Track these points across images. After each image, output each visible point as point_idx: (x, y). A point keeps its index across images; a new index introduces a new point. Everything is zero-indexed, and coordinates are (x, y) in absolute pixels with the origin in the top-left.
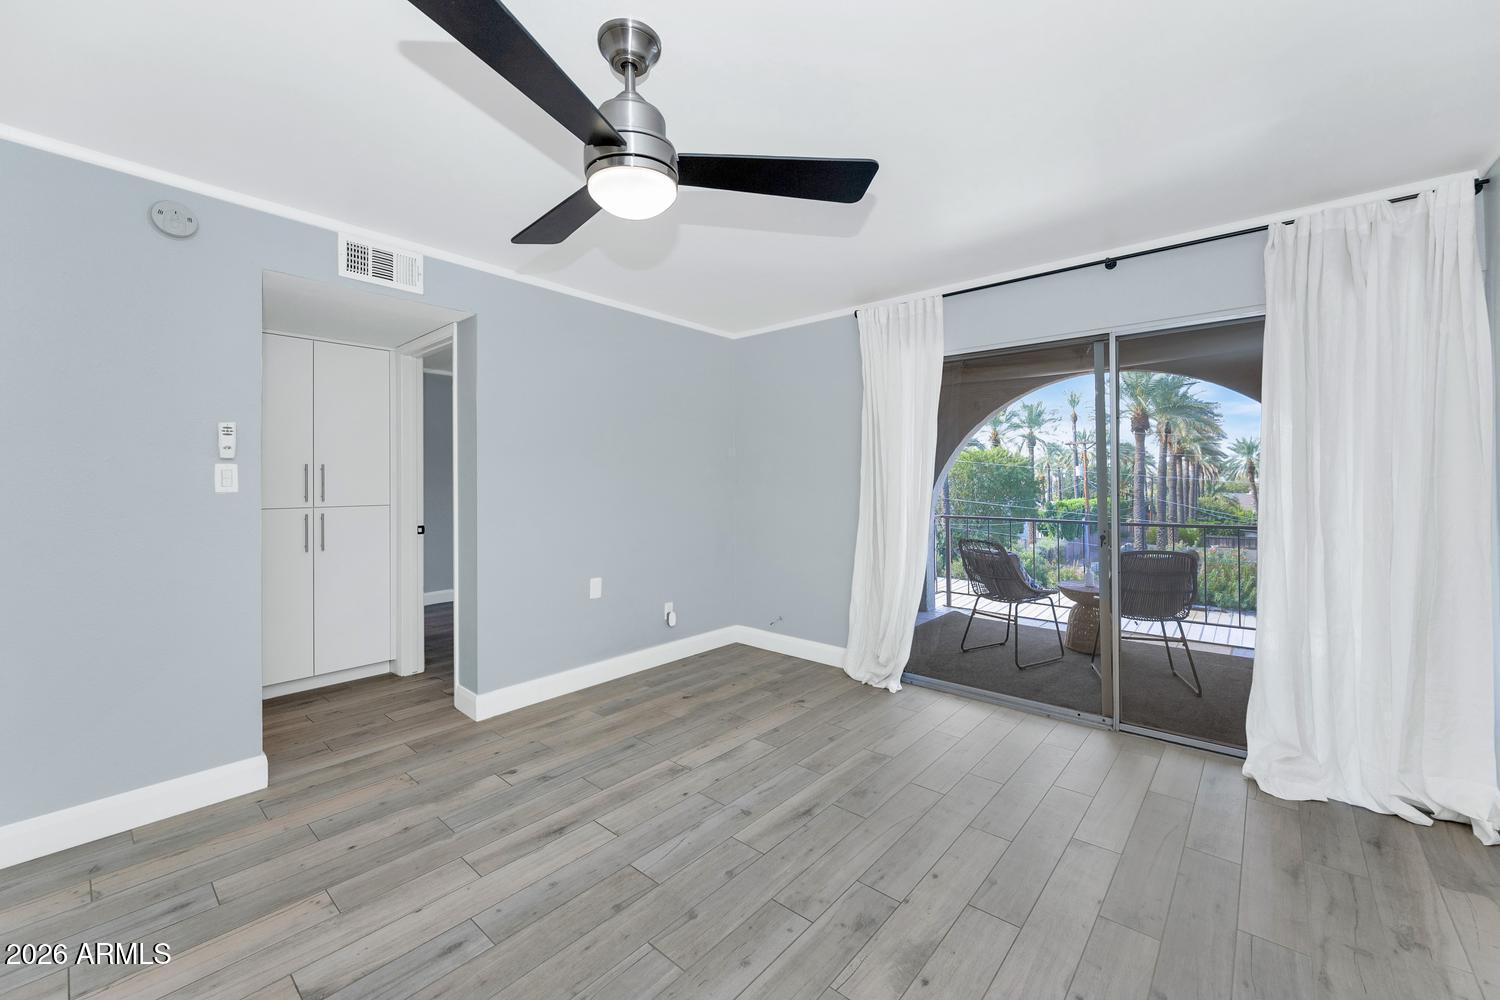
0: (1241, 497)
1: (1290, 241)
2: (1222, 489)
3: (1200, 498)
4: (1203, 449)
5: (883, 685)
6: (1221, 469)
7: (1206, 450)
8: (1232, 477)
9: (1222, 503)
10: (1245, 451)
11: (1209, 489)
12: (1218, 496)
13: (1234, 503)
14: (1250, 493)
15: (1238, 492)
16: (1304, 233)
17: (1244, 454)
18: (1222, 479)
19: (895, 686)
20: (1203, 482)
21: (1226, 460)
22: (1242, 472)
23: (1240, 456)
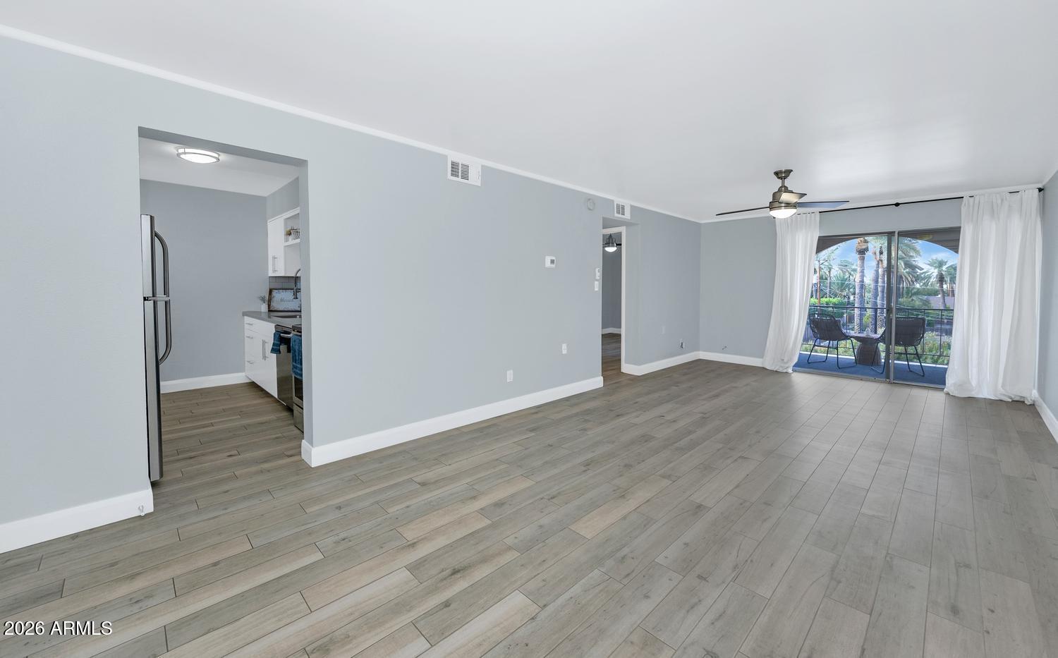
0: (931, 298)
1: (971, 204)
2: (918, 293)
3: (900, 300)
4: (905, 264)
5: (785, 371)
6: (918, 279)
7: (908, 265)
8: (926, 284)
9: (917, 303)
10: (937, 265)
11: (908, 293)
12: (914, 298)
13: (927, 302)
14: (939, 296)
15: (929, 294)
16: (977, 202)
17: (936, 267)
18: (918, 286)
19: (790, 371)
20: (903, 288)
21: (922, 272)
22: (933, 280)
23: (933, 268)
